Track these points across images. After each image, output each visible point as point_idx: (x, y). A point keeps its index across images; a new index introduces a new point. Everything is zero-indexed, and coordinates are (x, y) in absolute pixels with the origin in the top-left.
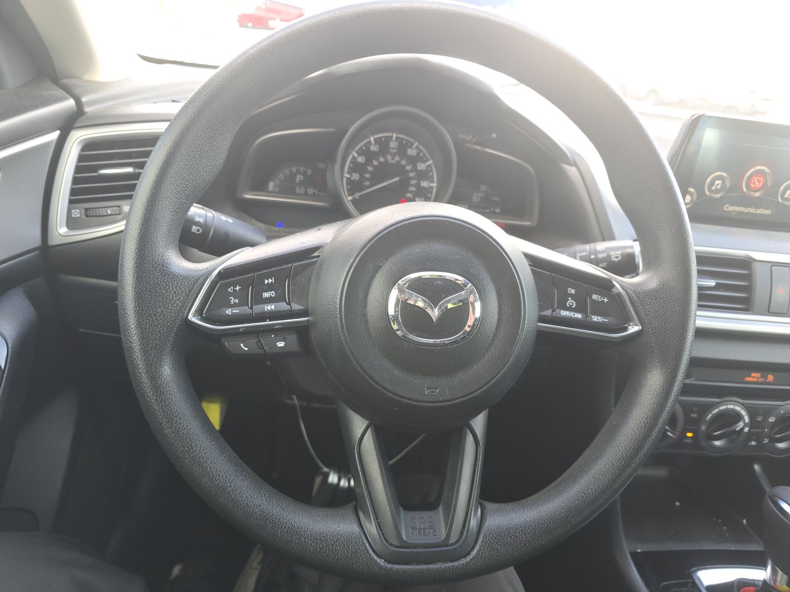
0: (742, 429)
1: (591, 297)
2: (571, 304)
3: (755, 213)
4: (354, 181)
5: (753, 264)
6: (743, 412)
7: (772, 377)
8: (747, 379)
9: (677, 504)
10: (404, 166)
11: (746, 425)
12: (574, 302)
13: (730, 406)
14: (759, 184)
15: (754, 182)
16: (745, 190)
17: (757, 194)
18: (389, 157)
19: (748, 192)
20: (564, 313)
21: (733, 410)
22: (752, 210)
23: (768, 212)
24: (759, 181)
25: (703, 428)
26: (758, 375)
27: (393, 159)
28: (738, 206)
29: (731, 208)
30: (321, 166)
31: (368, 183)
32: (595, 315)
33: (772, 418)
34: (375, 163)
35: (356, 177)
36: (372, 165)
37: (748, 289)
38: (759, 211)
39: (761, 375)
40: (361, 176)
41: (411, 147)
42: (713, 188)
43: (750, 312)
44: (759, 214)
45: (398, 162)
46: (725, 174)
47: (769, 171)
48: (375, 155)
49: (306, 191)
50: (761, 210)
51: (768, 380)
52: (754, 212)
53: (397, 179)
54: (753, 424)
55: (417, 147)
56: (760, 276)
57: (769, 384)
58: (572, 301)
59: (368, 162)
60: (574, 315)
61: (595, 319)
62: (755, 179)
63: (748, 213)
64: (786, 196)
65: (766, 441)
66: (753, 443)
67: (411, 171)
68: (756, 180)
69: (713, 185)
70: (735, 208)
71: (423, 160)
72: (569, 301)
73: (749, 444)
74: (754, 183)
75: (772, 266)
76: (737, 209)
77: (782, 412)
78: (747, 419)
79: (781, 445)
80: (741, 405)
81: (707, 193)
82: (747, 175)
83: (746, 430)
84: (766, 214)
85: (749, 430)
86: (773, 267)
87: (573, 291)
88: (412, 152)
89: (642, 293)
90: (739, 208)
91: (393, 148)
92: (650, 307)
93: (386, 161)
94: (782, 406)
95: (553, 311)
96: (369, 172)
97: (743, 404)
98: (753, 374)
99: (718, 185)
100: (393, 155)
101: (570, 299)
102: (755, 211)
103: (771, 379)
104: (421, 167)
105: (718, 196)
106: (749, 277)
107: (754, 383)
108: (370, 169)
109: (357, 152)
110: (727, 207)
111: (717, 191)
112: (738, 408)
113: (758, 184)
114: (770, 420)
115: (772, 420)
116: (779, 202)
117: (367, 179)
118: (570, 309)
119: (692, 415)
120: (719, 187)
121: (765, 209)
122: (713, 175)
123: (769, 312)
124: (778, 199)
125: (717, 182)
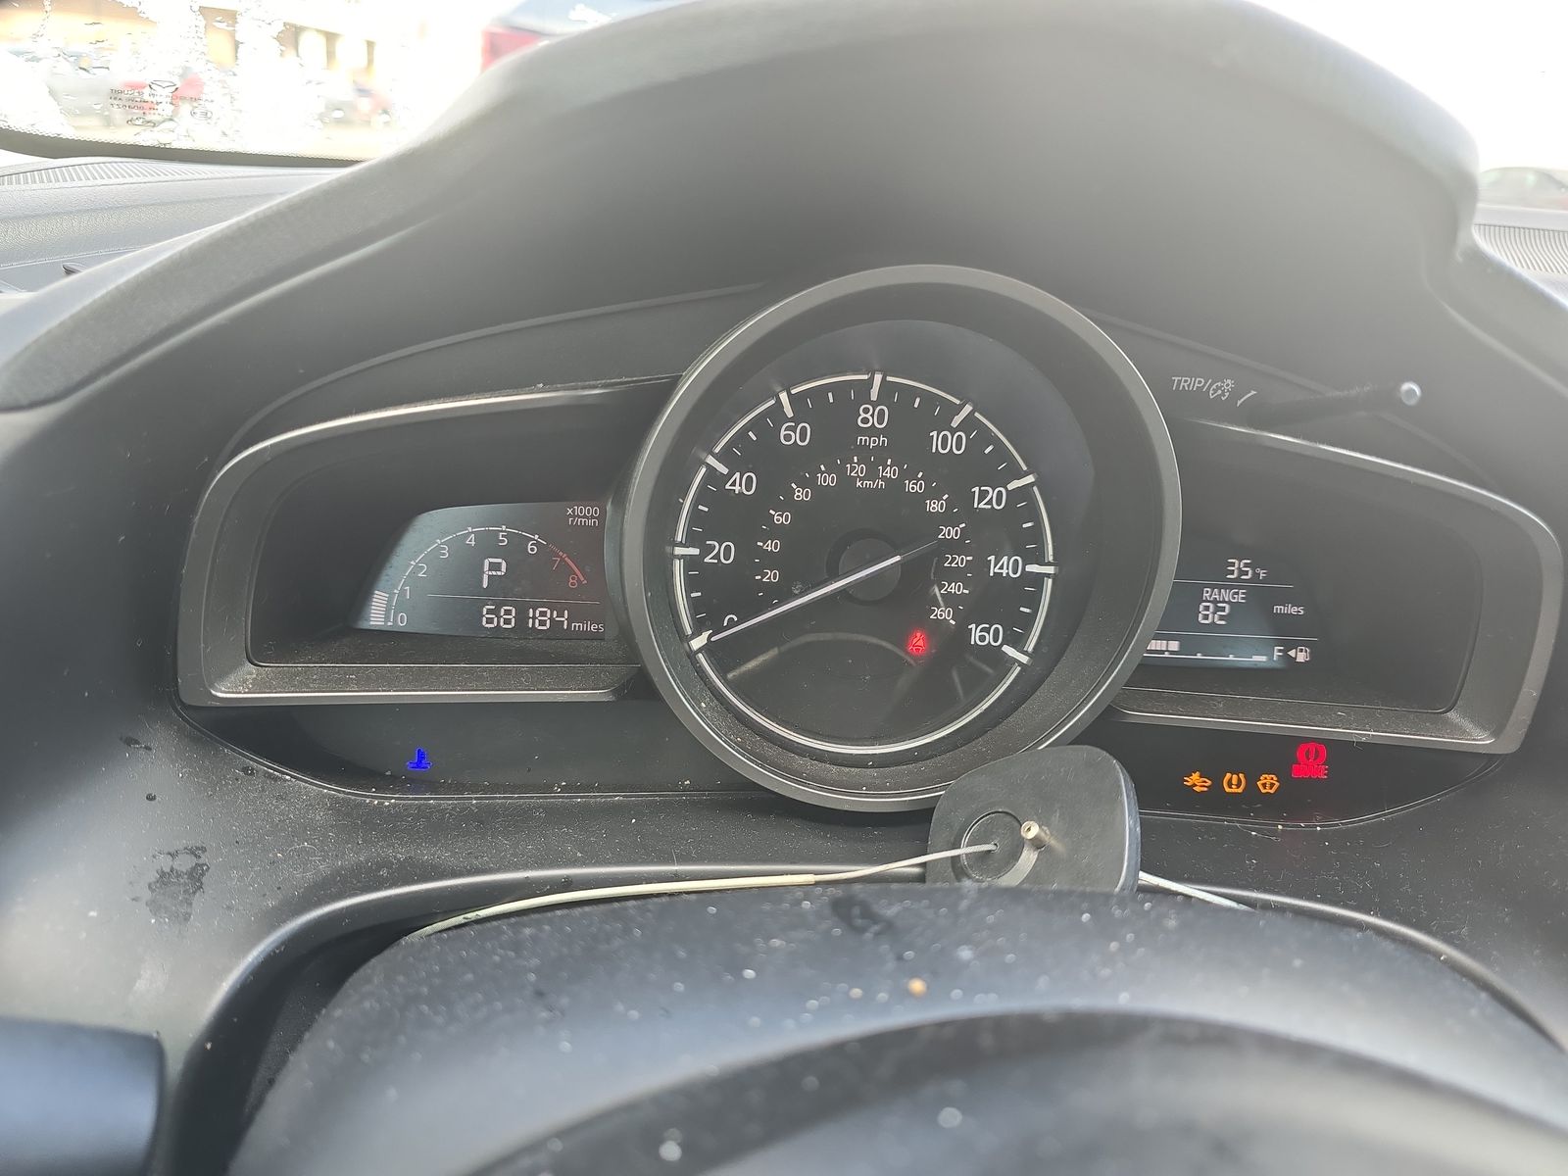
4: (717, 567)
10: (919, 500)
18: (857, 470)
27: (872, 474)
30: (582, 514)
31: (771, 576)
34: (800, 494)
35: (722, 552)
36: (790, 504)
40: (747, 550)
41: (943, 424)
45: (895, 486)
48: (799, 463)
49: (522, 618)
53: (897, 558)
55: (969, 424)
59: (772, 492)
67: (948, 519)
71: (997, 471)
88: (946, 443)
91: (872, 432)
93: (846, 482)
96: (775, 532)
100: (873, 460)
104: (990, 499)
108: (780, 518)
109: (723, 457)
117: (771, 561)
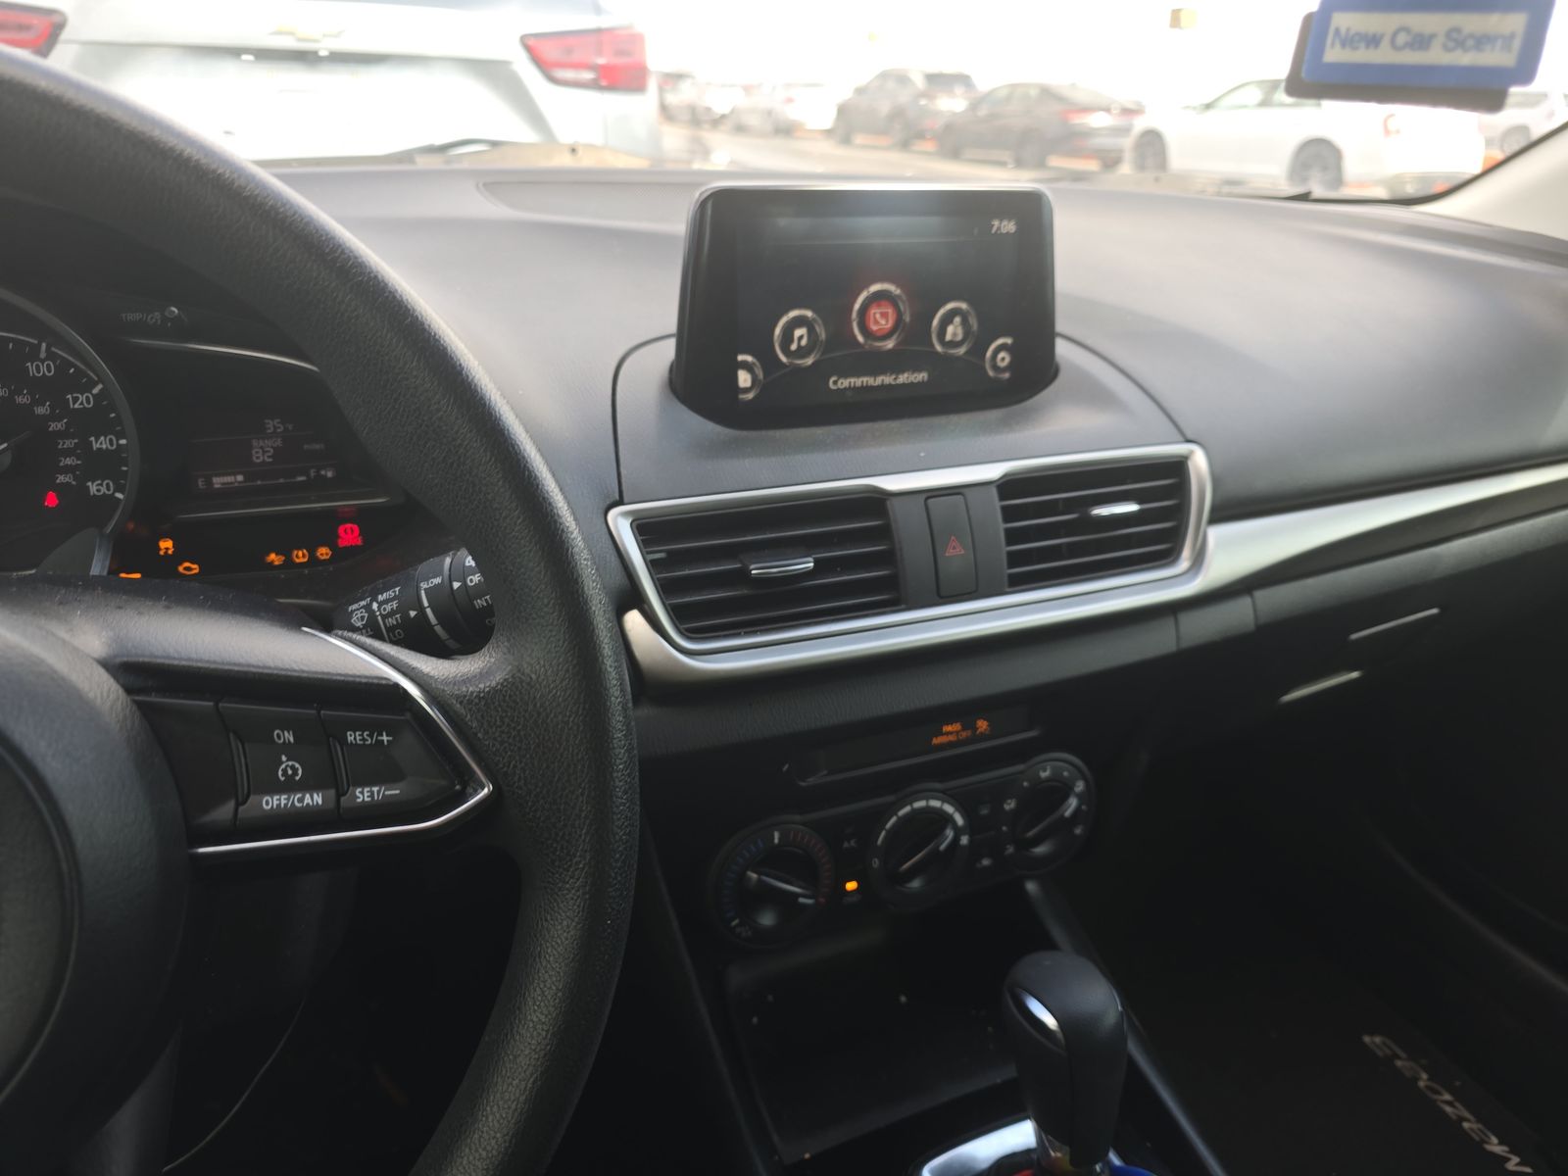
0: (956, 839)
1: (343, 741)
2: (290, 772)
3: (897, 385)
5: (888, 503)
6: (949, 809)
7: (985, 723)
8: (936, 741)
9: (903, 999)
10: (28, 408)
11: (958, 832)
12: (297, 765)
13: (920, 804)
14: (887, 321)
15: (875, 318)
16: (860, 339)
17: (890, 344)
19: (869, 342)
20: (273, 802)
21: (928, 810)
22: (887, 379)
23: (921, 376)
24: (884, 315)
25: (876, 863)
26: (957, 727)
28: (858, 376)
29: (844, 383)
32: (363, 784)
33: (1009, 801)
37: (889, 558)
38: (903, 378)
39: (962, 726)
42: (794, 347)
43: (903, 606)
44: (904, 384)
45: (9, 400)
46: (809, 314)
47: (898, 292)
50: (906, 375)
51: (978, 732)
52: (893, 383)
53: (5, 445)
54: (972, 827)
55: (50, 356)
56: (908, 525)
57: (983, 737)
58: (290, 763)
60: (301, 800)
61: (363, 795)
62: (875, 312)
63: (882, 387)
64: (948, 337)
65: (1010, 849)
66: (986, 862)
67: (53, 418)
68: (878, 316)
69: (792, 341)
70: (852, 380)
71: (81, 383)
72: (283, 766)
73: (978, 865)
74: (876, 322)
75: (928, 498)
76: (858, 382)
77: (1025, 784)
78: (959, 820)
79: (1041, 850)
80: (941, 795)
81: (784, 359)
82: (857, 306)
83: (964, 840)
84: (919, 382)
85: (971, 841)
86: (930, 501)
87: (289, 737)
88: (38, 369)
89: (477, 701)
90: (861, 380)
92: (503, 732)
94: (1022, 772)
95: (238, 804)
97: (944, 792)
98: (947, 728)
99: (801, 338)
101: (284, 758)
102: (895, 379)
103: (984, 727)
104: (81, 401)
105: (809, 361)
106: (884, 532)
107: (951, 745)
110: (835, 383)
111: (802, 352)
112: (935, 804)
113: (883, 322)
114: (1007, 807)
115: (1010, 805)
116: (937, 353)
118: (290, 786)
119: (846, 845)
120: (804, 342)
121: (914, 372)
122: (784, 320)
123: (939, 594)
124: (932, 346)
125: (798, 332)
